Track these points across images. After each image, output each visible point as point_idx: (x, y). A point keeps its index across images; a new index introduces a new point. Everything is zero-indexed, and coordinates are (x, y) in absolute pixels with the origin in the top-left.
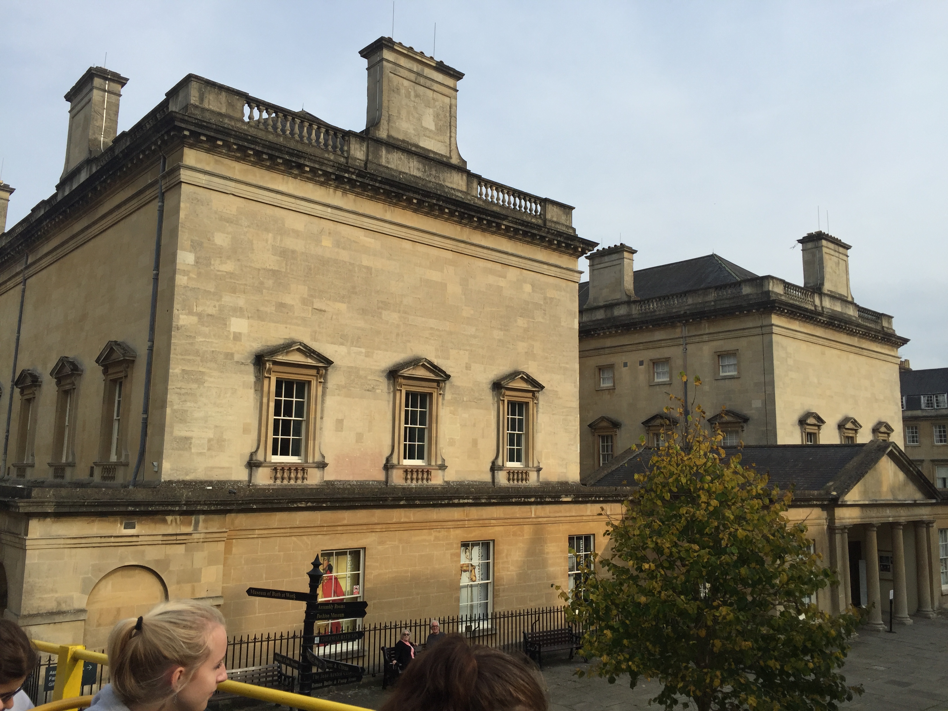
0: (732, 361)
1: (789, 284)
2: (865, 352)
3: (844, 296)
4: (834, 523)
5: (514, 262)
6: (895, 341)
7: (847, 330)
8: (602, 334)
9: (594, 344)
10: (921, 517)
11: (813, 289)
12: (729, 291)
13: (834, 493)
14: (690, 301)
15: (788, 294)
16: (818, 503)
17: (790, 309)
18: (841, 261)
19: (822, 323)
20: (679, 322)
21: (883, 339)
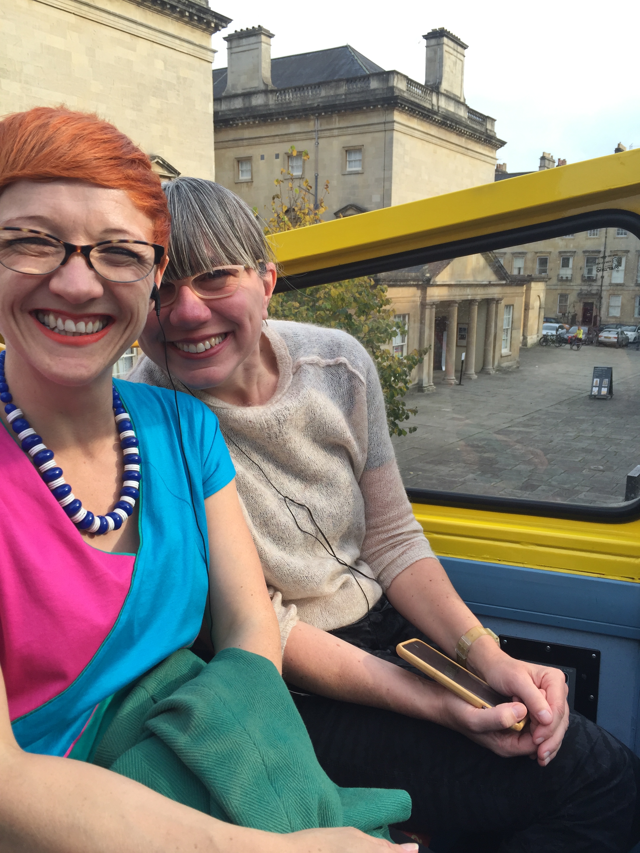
0: (357, 157)
1: (412, 81)
2: (470, 153)
3: (458, 97)
4: (426, 300)
5: (143, 34)
6: (495, 143)
7: (457, 131)
8: (240, 124)
9: (232, 134)
10: (493, 295)
11: (432, 87)
12: (359, 86)
13: (428, 275)
14: (323, 93)
15: (410, 91)
16: (414, 283)
17: (410, 106)
18: (458, 61)
19: (437, 122)
20: (313, 114)
21: (485, 140)
